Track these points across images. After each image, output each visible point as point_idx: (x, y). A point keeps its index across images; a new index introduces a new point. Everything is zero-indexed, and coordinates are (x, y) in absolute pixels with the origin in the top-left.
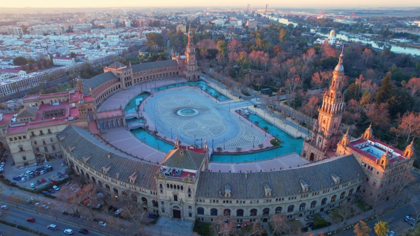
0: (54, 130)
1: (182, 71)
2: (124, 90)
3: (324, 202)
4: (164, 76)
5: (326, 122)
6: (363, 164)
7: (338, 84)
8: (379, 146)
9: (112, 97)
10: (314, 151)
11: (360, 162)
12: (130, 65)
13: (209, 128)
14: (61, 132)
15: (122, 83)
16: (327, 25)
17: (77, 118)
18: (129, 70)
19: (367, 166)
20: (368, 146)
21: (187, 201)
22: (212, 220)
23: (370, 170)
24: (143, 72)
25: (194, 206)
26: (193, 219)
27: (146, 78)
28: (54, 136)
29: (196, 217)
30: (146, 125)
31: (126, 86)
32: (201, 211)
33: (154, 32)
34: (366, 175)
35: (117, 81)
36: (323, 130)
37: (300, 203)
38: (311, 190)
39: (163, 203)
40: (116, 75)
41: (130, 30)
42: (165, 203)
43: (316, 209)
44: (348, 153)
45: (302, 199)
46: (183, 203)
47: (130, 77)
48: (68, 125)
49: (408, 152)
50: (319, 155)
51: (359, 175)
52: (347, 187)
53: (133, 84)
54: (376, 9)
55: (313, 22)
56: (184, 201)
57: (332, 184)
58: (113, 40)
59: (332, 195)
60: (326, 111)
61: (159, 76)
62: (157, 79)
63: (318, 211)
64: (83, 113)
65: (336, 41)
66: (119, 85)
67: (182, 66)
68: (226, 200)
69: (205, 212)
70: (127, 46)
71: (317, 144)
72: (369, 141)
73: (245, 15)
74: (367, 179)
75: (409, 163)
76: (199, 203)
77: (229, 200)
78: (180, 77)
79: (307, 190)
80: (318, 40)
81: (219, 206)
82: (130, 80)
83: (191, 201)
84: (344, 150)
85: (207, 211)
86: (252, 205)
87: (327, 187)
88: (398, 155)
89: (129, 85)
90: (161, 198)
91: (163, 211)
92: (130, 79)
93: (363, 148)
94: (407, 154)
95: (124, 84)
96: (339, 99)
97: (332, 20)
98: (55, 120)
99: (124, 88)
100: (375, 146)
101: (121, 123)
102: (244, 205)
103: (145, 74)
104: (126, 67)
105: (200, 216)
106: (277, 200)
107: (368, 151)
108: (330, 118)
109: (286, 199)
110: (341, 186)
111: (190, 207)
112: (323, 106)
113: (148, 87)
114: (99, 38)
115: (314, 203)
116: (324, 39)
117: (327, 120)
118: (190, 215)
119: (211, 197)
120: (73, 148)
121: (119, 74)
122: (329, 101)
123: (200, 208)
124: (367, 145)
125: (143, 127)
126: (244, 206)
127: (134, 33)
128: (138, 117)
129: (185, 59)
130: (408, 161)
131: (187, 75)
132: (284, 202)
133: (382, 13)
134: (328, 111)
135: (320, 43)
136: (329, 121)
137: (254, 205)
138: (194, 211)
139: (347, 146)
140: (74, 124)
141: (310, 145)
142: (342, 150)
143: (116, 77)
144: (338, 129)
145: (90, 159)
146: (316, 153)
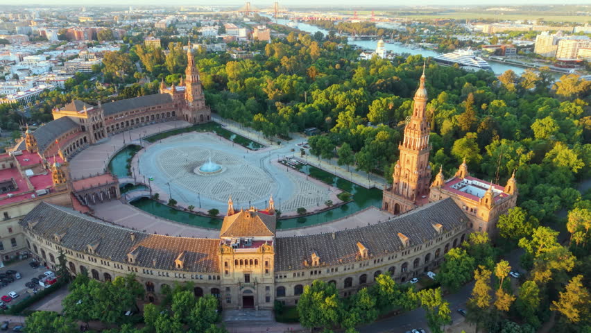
0: (14, 212)
1: (181, 110)
2: (94, 145)
3: (427, 258)
4: (153, 119)
5: (411, 161)
6: (464, 207)
7: (421, 112)
8: (477, 184)
9: (76, 157)
10: (398, 200)
11: (460, 205)
12: (100, 105)
13: (249, 188)
14: (26, 216)
15: (89, 133)
16: (369, 32)
17: (51, 191)
18: (99, 113)
19: (469, 209)
20: (465, 186)
21: (263, 279)
22: (296, 302)
23: (473, 213)
24: (119, 114)
25: (273, 286)
26: (271, 304)
27: (125, 124)
28: (14, 224)
29: (275, 300)
30: (153, 194)
31: (96, 138)
32: (281, 291)
33: (108, 49)
34: (469, 220)
35: (80, 131)
36: (407, 172)
37: (403, 262)
38: (413, 244)
39: (228, 289)
40: (78, 122)
41: (61, 47)
42: (231, 289)
43: (420, 270)
44: (445, 197)
45: (403, 257)
46: (258, 284)
47: (101, 123)
48: (38, 202)
49: (510, 187)
50: (406, 205)
51: (462, 220)
52: (451, 237)
53: (106, 134)
54: (426, 8)
55: (348, 28)
56: (259, 281)
57: (435, 235)
58: (38, 64)
59: (436, 249)
60: (410, 147)
61: (145, 120)
62: (143, 124)
63: (422, 271)
64: (61, 182)
65: (387, 56)
66: (85, 138)
67: (179, 101)
68: (314, 270)
69: (287, 293)
70: (70, 75)
71: (401, 191)
72: (465, 180)
73: (245, 20)
74: (472, 225)
75: (513, 199)
76: (279, 280)
77: (318, 270)
78: (178, 119)
79: (408, 244)
80: (363, 54)
81: (305, 280)
82: (102, 129)
83: (270, 279)
84: (439, 193)
85: (290, 291)
86: (347, 272)
87: (429, 239)
88: (500, 191)
89: (100, 137)
90: (225, 282)
91: (229, 302)
92: (101, 126)
93: (460, 188)
94: (509, 190)
95: (92, 134)
96: (424, 131)
97: (374, 24)
98: (13, 197)
99: (93, 142)
100: (473, 185)
101: (112, 193)
102: (337, 273)
103: (122, 117)
104: (92, 108)
105: (281, 298)
106: (375, 261)
107: (466, 191)
108: (416, 156)
109: (386, 259)
110: (444, 236)
111: (268, 288)
112: (404, 142)
113: (135, 138)
114: (8, 61)
115: (417, 261)
116: (370, 53)
117: (411, 159)
118: (268, 299)
119: (295, 269)
120: (62, 235)
121: (82, 120)
122: (412, 134)
123: (280, 287)
124: (464, 184)
125: (149, 197)
126: (337, 275)
127: (71, 52)
128: (134, 184)
129: (184, 92)
130: (512, 197)
131: (190, 115)
132: (383, 264)
133: (435, 13)
134: (412, 147)
135: (366, 58)
136: (415, 160)
137: (349, 273)
138: (272, 293)
139: (442, 187)
140: (47, 200)
141: (393, 195)
142: (436, 195)
143: (78, 126)
144: (426, 169)
145: (99, 246)
146: (402, 203)
